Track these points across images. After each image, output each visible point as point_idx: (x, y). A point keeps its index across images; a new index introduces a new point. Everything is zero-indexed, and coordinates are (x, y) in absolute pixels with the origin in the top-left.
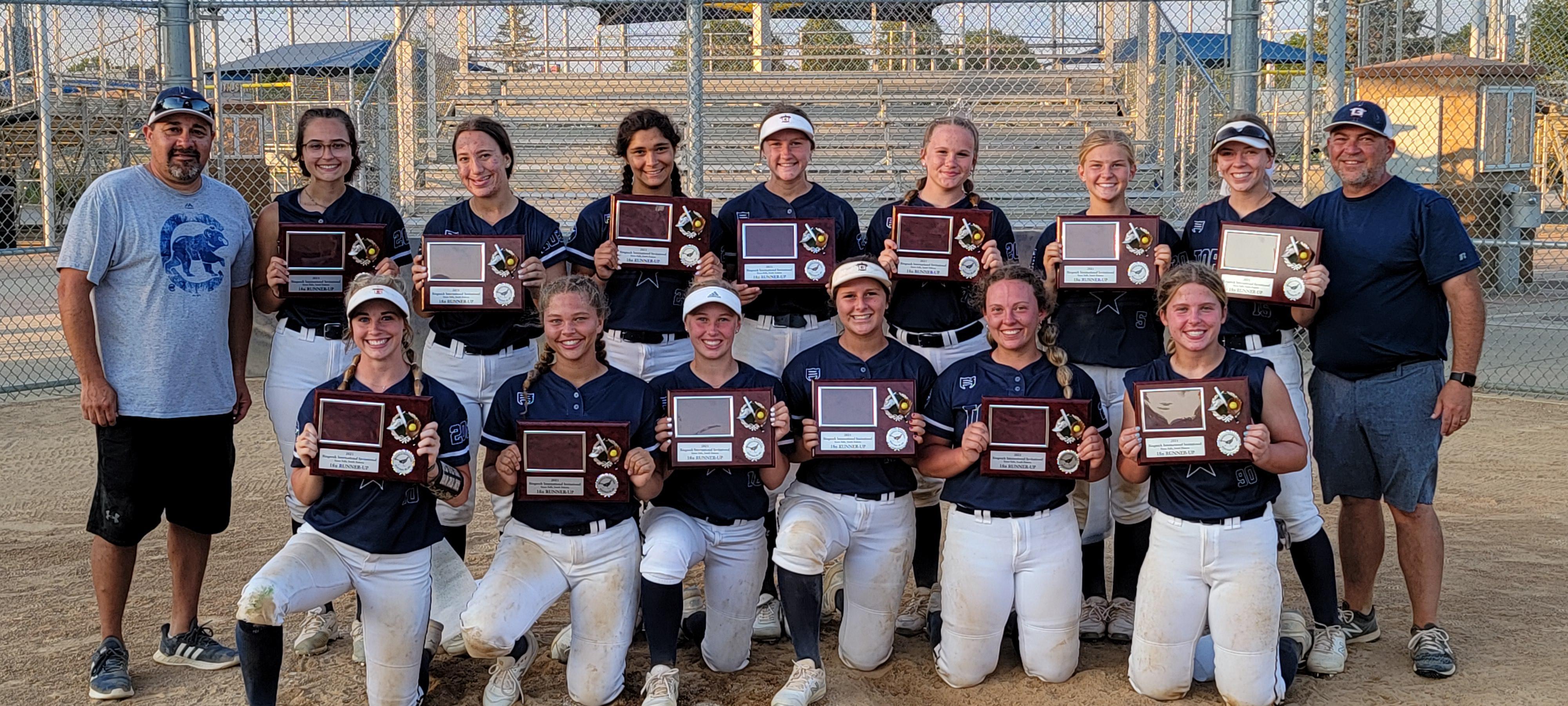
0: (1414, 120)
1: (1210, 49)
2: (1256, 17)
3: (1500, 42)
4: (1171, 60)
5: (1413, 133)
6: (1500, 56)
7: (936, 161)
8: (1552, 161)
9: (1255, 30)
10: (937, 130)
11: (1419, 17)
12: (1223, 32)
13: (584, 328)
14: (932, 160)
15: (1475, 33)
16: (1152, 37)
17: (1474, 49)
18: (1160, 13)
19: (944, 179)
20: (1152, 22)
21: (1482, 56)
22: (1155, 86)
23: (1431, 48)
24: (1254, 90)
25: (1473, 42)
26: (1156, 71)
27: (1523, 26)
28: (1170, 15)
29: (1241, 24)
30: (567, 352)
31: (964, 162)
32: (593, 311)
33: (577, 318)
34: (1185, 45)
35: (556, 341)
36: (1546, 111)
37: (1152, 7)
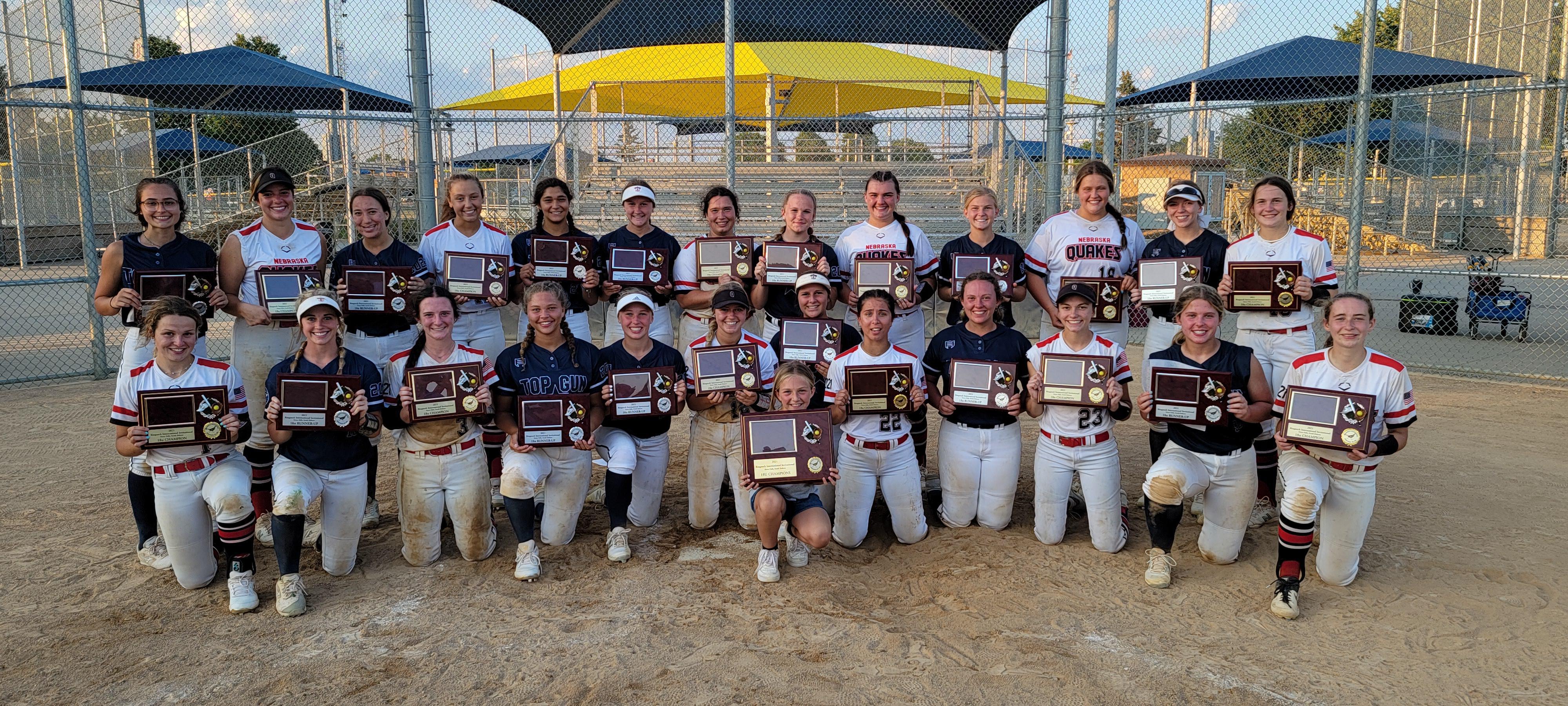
0: (1154, 191)
1: (1034, 149)
2: (1062, 130)
3: (1205, 144)
4: (1012, 155)
5: (1153, 198)
6: (1205, 154)
7: (791, 216)
8: (1234, 216)
9: (1061, 138)
10: (791, 198)
11: (1158, 132)
12: (1041, 140)
13: (554, 314)
14: (789, 215)
15: (1190, 139)
16: (1001, 141)
17: (1189, 149)
18: (1005, 128)
19: (795, 227)
20: (1000, 133)
21: (1194, 154)
22: (1002, 170)
23: (1165, 150)
24: (1060, 173)
25: (1189, 144)
26: (1003, 162)
27: (1218, 138)
28: (1011, 128)
29: (1052, 134)
30: (543, 329)
31: (807, 216)
32: (559, 304)
33: (550, 308)
34: (1019, 146)
35: (537, 322)
36: (1231, 186)
37: (1000, 124)
